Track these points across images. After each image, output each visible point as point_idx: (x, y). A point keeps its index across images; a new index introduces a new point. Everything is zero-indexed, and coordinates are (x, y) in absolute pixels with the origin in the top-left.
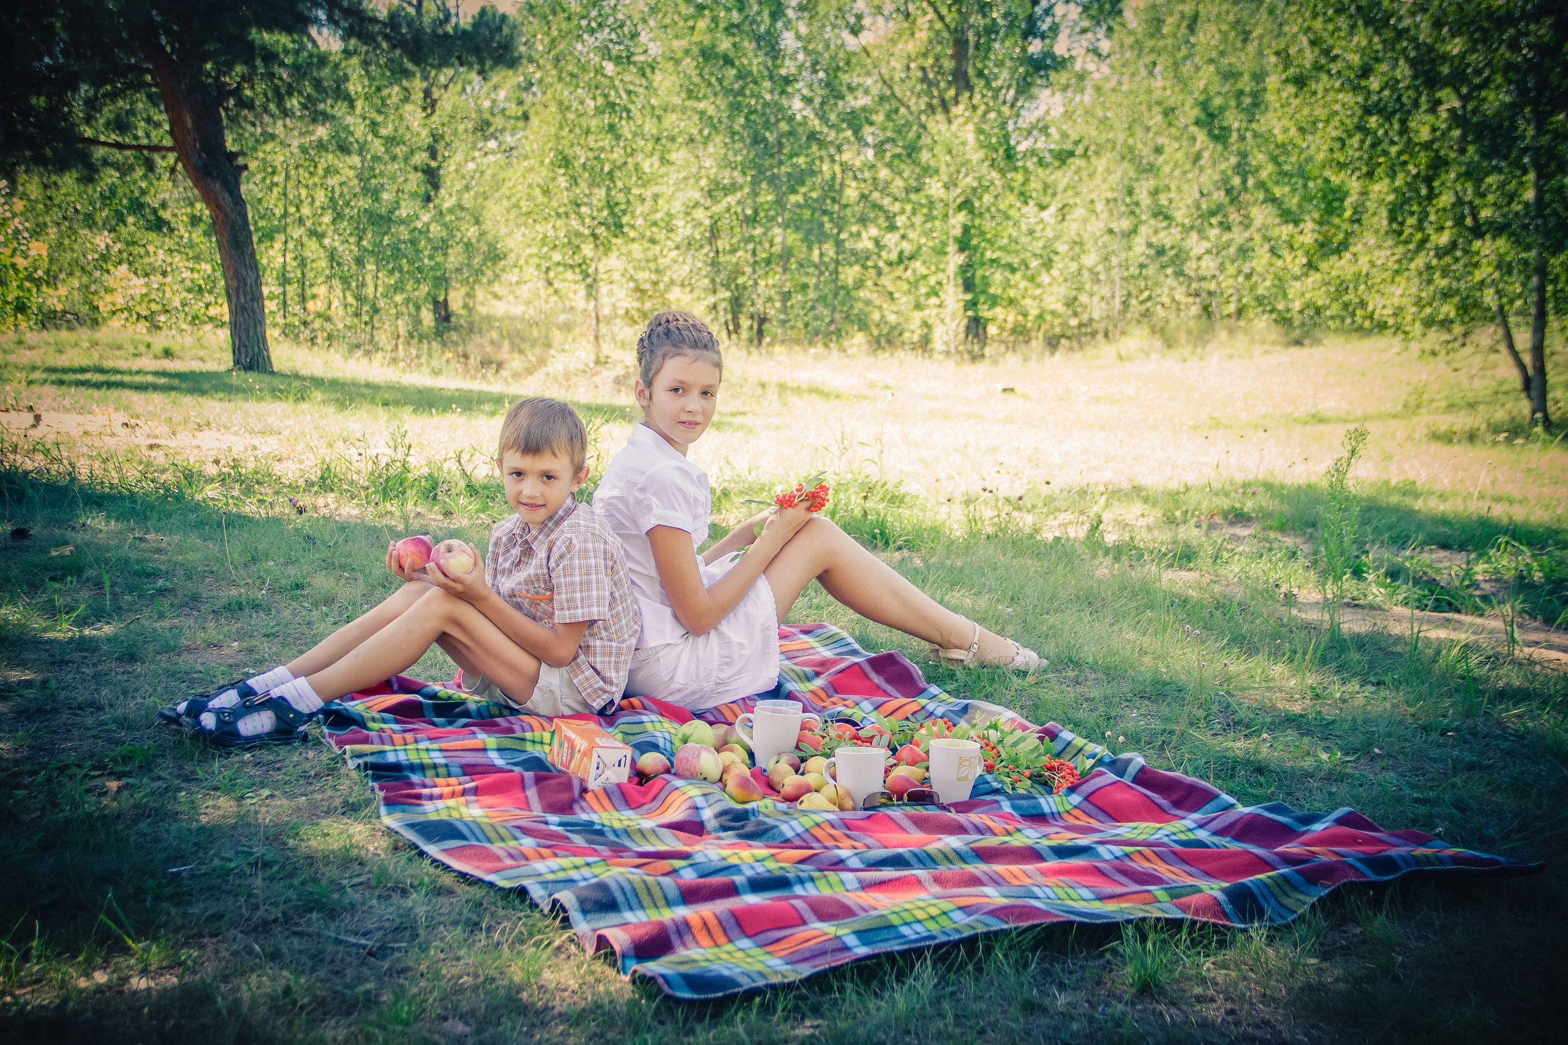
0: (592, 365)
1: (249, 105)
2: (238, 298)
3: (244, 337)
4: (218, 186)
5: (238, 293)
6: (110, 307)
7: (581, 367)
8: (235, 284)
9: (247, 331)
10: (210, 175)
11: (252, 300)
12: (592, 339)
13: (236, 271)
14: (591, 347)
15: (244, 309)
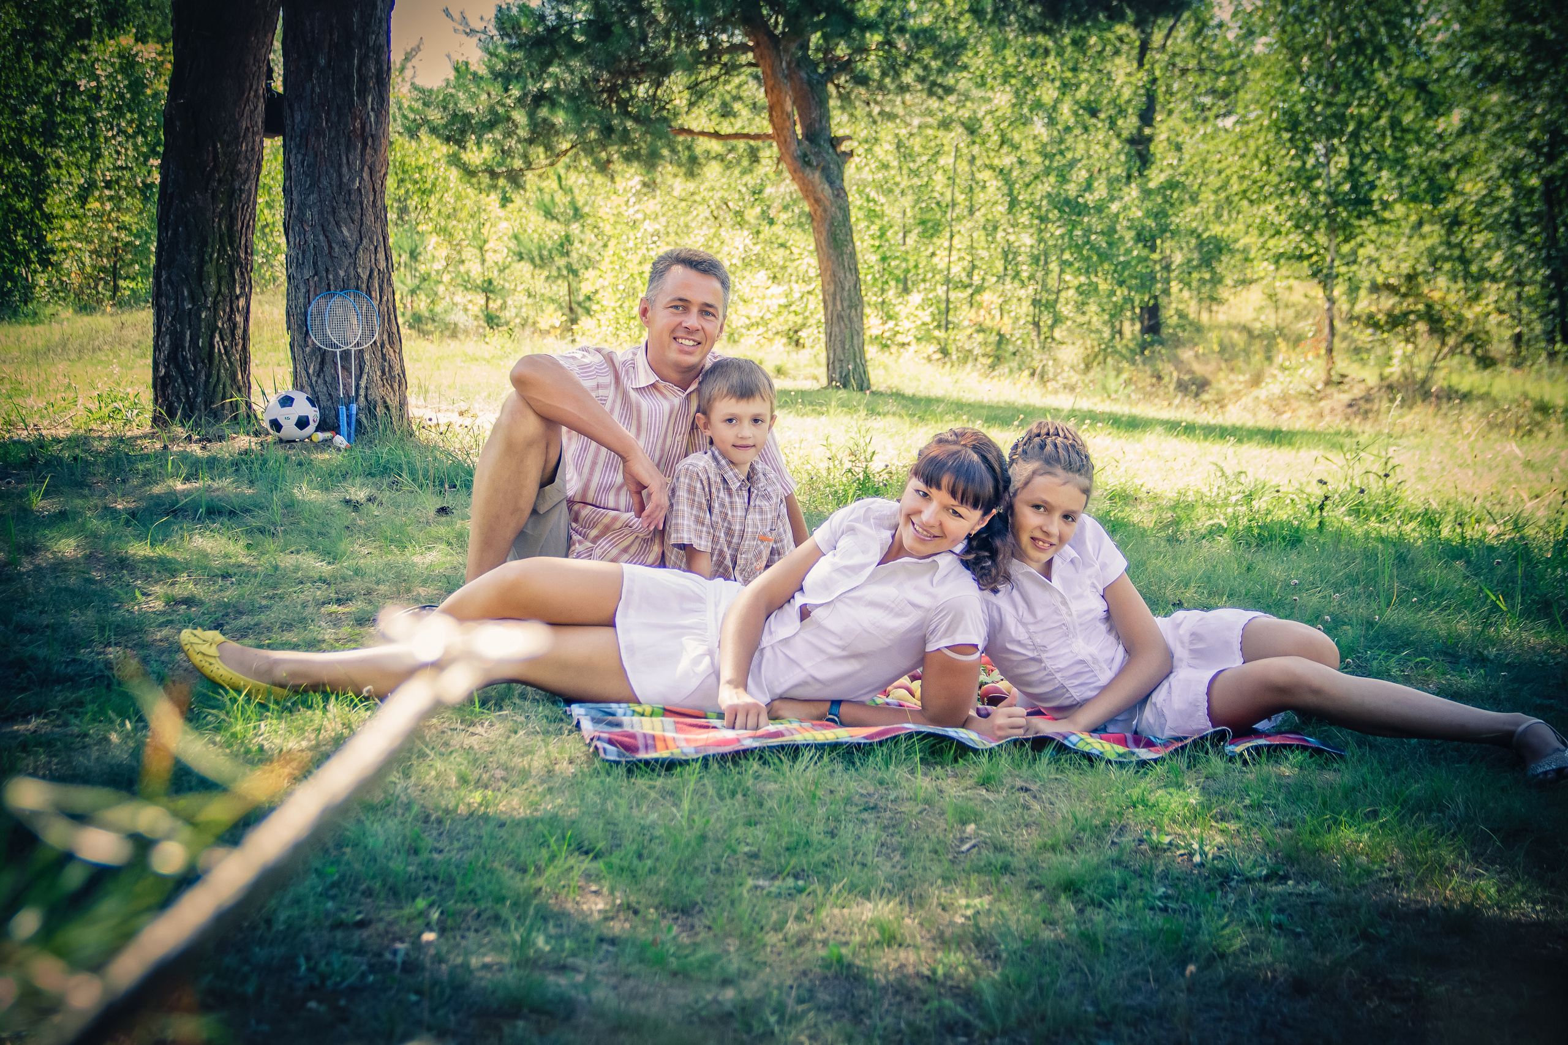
0: (1320, 386)
1: (862, 80)
2: (834, 305)
3: (839, 351)
4: (816, 177)
5: (834, 299)
6: (744, 321)
7: (1305, 388)
8: (832, 289)
9: (843, 343)
10: (808, 164)
11: (850, 307)
12: (1323, 352)
13: (834, 275)
14: (1321, 363)
15: (840, 317)
